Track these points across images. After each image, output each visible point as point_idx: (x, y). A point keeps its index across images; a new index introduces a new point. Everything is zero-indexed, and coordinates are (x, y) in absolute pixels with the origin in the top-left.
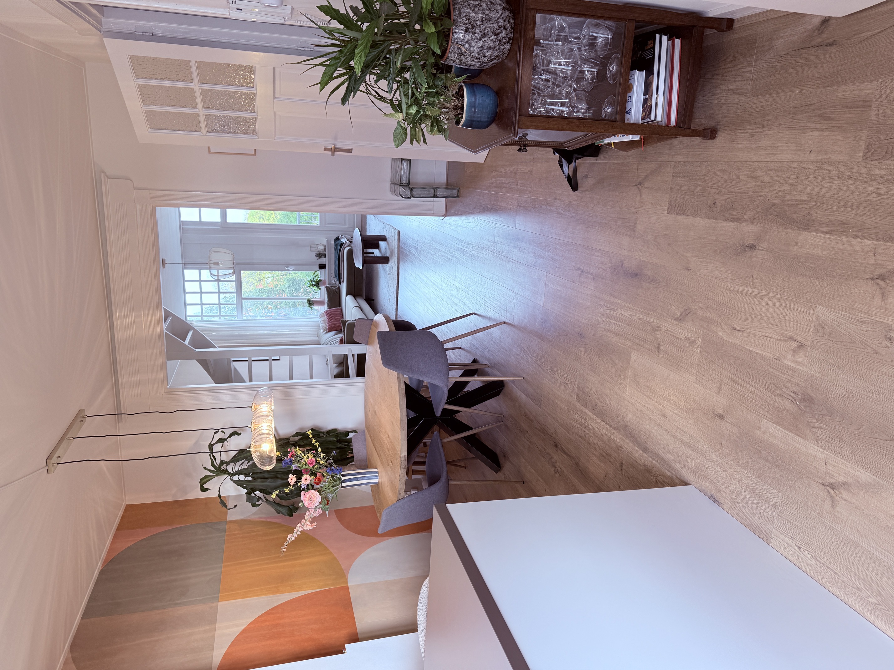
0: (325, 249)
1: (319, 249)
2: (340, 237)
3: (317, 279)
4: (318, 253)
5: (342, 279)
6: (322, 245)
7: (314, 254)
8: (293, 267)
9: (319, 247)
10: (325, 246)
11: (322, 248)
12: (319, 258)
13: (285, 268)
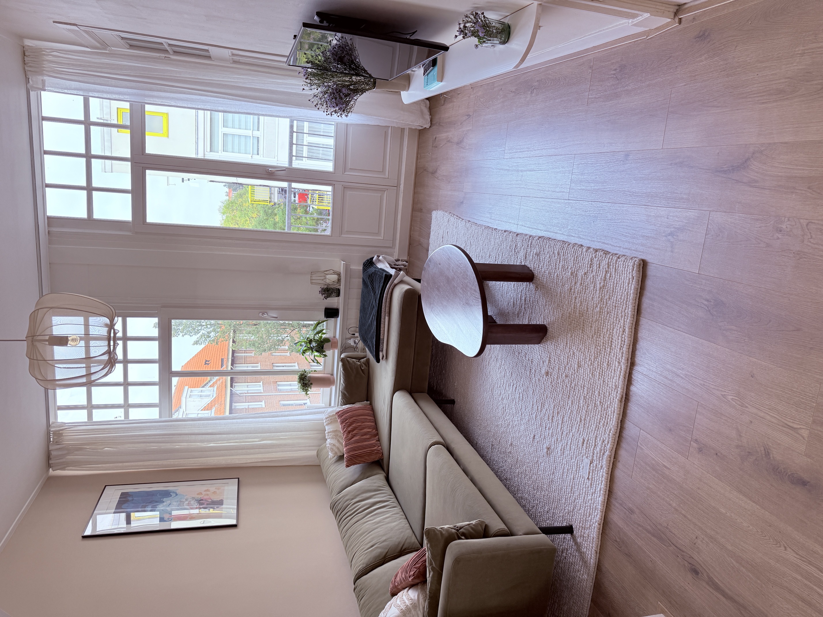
0: (339, 280)
1: (328, 281)
2: (374, 259)
3: (321, 337)
4: (326, 287)
5: (382, 351)
6: (335, 273)
7: (318, 288)
8: (273, 314)
9: (328, 276)
10: (339, 275)
11: (335, 277)
12: (326, 298)
13: (261, 314)
